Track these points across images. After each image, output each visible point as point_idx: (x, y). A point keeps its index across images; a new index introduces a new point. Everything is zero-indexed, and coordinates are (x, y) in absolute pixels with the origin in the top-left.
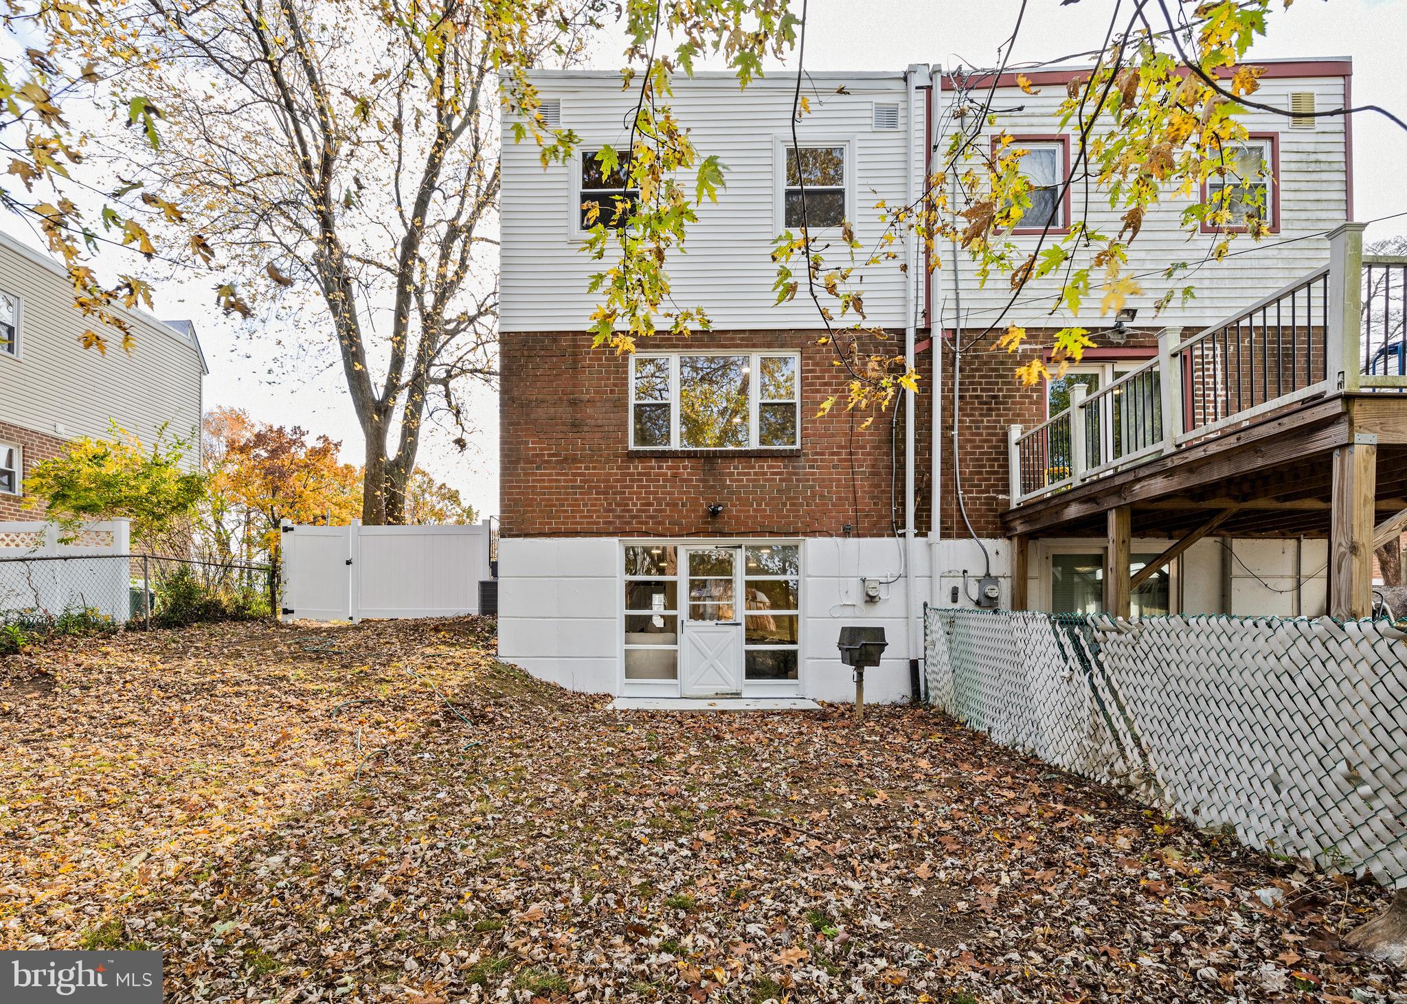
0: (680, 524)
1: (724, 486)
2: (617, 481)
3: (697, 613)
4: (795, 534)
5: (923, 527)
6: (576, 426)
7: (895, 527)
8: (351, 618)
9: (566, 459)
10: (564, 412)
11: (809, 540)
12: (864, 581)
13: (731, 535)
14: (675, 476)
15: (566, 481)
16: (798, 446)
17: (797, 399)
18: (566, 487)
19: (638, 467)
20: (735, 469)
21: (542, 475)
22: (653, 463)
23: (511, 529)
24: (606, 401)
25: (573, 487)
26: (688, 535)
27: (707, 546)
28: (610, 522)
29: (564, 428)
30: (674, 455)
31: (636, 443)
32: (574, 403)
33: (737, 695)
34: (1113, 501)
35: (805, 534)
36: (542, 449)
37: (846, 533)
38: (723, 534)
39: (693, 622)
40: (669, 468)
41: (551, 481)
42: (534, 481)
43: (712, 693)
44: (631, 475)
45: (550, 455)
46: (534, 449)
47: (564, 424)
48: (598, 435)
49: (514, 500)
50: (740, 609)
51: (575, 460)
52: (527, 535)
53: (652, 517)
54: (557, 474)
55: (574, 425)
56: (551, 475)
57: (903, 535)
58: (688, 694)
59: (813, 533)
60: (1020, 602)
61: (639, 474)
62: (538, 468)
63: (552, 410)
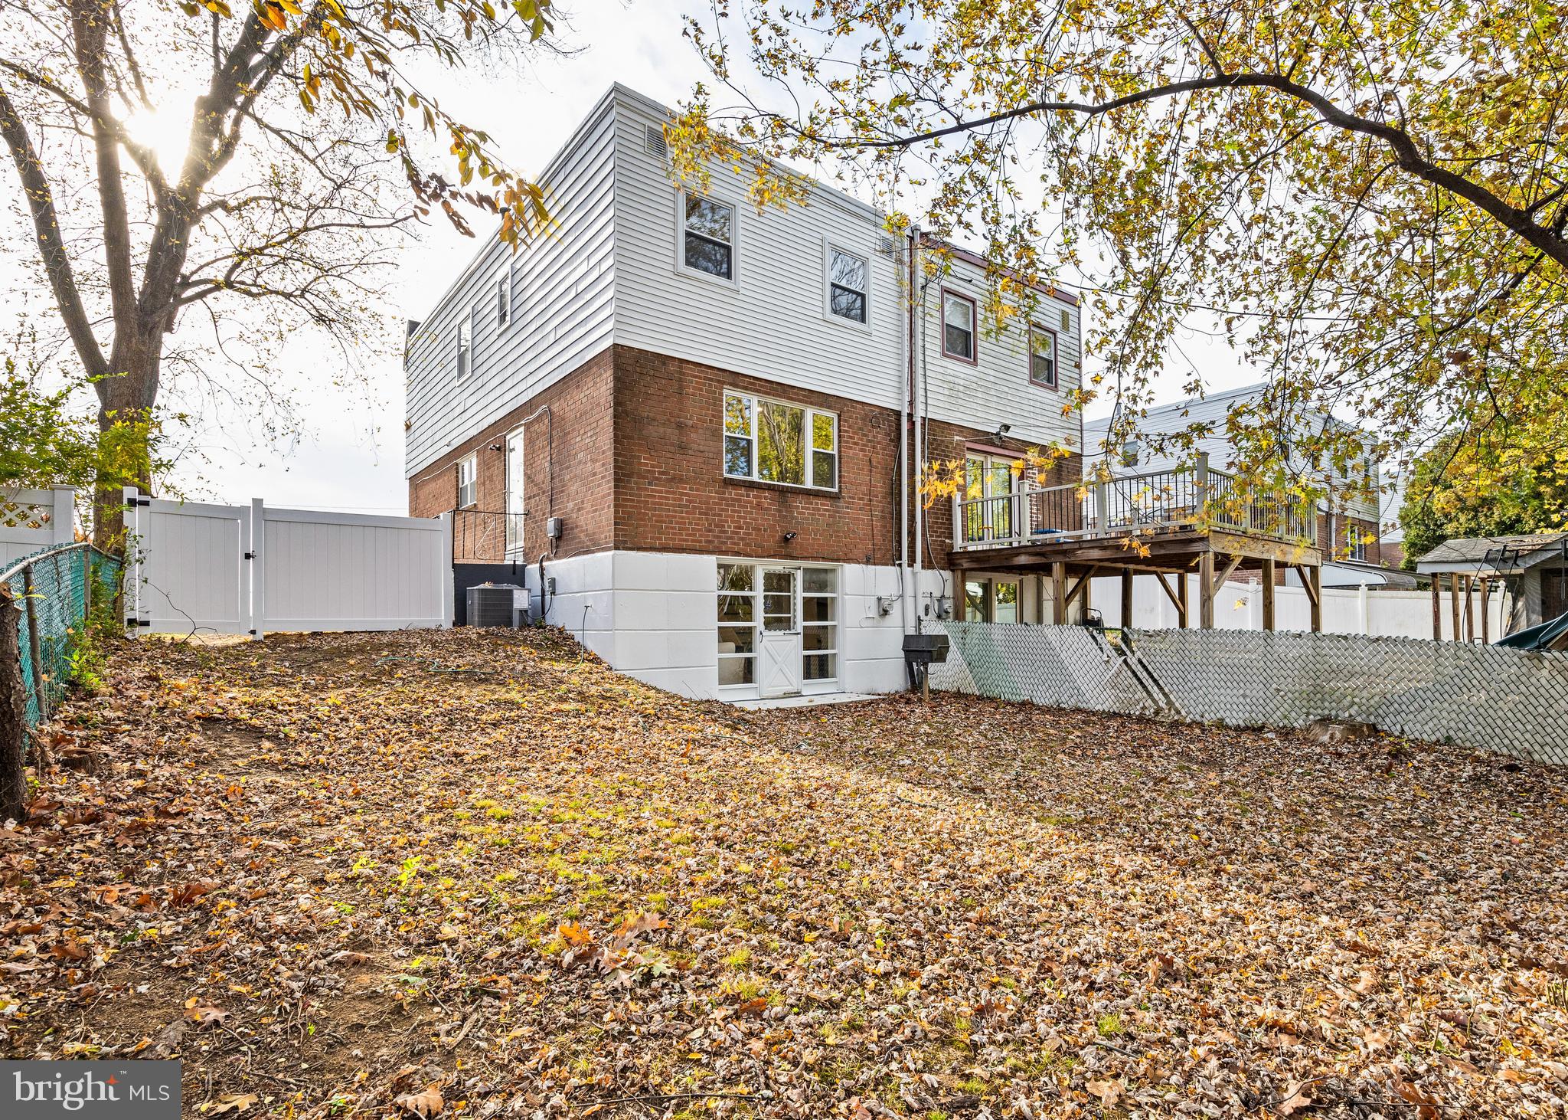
0: (762, 547)
1: (793, 518)
2: (715, 504)
3: (769, 624)
4: (838, 560)
5: (912, 562)
6: (682, 448)
7: (894, 559)
8: (253, 632)
9: (673, 479)
10: (672, 433)
11: (846, 565)
12: (879, 599)
13: (797, 558)
14: (759, 504)
15: (674, 499)
16: (836, 490)
18: (674, 505)
19: (731, 493)
20: (799, 503)
21: (653, 491)
22: (743, 491)
23: (625, 542)
24: (707, 429)
25: (680, 506)
26: (769, 556)
27: (778, 566)
28: (710, 542)
29: (672, 449)
30: (752, 486)
32: (680, 426)
33: (798, 694)
34: (1060, 558)
35: (844, 561)
36: (653, 466)
37: (868, 562)
38: (792, 558)
39: (766, 633)
40: (755, 497)
41: (661, 498)
42: (647, 496)
43: (781, 694)
44: (726, 499)
45: (661, 473)
46: (646, 465)
47: (672, 445)
48: (700, 460)
49: (628, 513)
50: (800, 623)
51: (681, 480)
52: (639, 549)
53: (742, 539)
54: (667, 492)
55: (680, 447)
56: (660, 492)
57: (900, 565)
58: (765, 695)
59: (849, 560)
61: (733, 500)
62: (650, 484)
63: (662, 430)
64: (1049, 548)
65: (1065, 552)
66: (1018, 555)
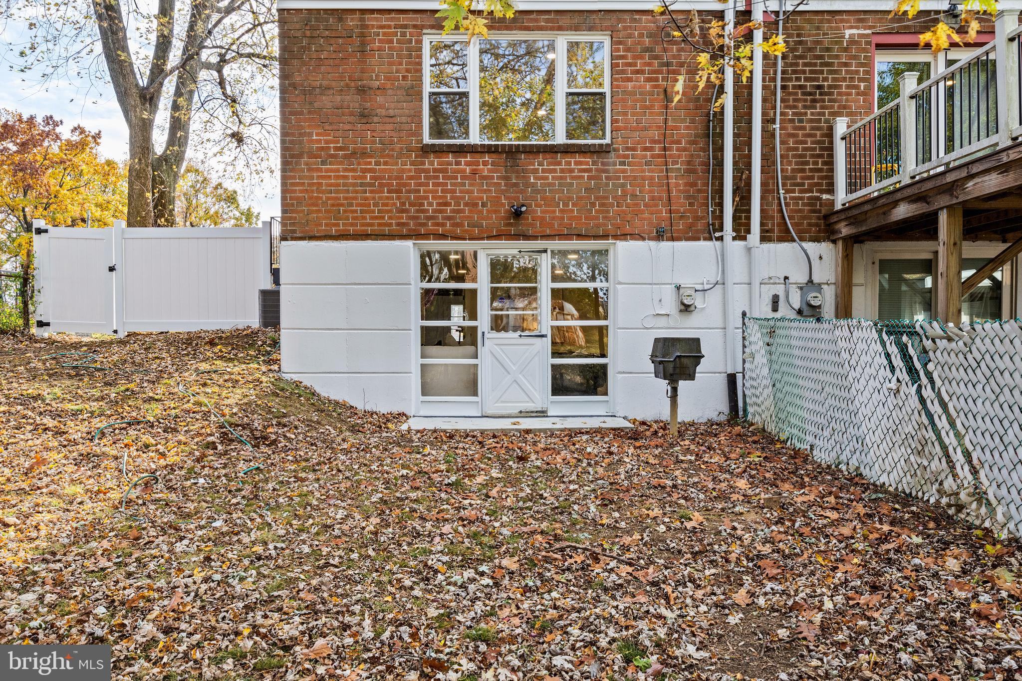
0: (480, 226)
1: (527, 185)
2: (411, 178)
3: (498, 324)
4: (605, 237)
5: (742, 230)
6: (365, 116)
7: (713, 231)
8: (115, 332)
9: (354, 154)
10: (352, 101)
11: (621, 245)
12: (678, 288)
13: (535, 238)
14: (474, 172)
15: (354, 178)
16: (608, 140)
17: (606, 89)
18: (354, 185)
19: (433, 163)
20: (540, 164)
21: (327, 171)
22: (451, 158)
23: (294, 231)
24: (399, 88)
25: (362, 185)
26: (489, 238)
27: (507, 249)
28: (403, 224)
29: (351, 119)
30: (473, 150)
31: (432, 135)
32: (362, 91)
33: (542, 414)
34: (944, 200)
35: (616, 237)
36: (327, 142)
37: (659, 236)
38: (527, 237)
39: (495, 334)
40: (467, 164)
41: (337, 177)
42: (319, 177)
43: (515, 411)
44: (427, 171)
45: (336, 149)
46: (319, 141)
47: (352, 114)
48: (390, 126)
49: (298, 198)
50: (546, 321)
51: (364, 154)
52: (312, 238)
53: (449, 218)
54: (345, 170)
55: (363, 115)
56: (338, 171)
57: (721, 239)
58: (490, 412)
59: (624, 236)
60: (844, 310)
61: (435, 170)
62: (323, 163)
63: (339, 98)
64: (929, 185)
65: (951, 188)
66: (896, 204)
